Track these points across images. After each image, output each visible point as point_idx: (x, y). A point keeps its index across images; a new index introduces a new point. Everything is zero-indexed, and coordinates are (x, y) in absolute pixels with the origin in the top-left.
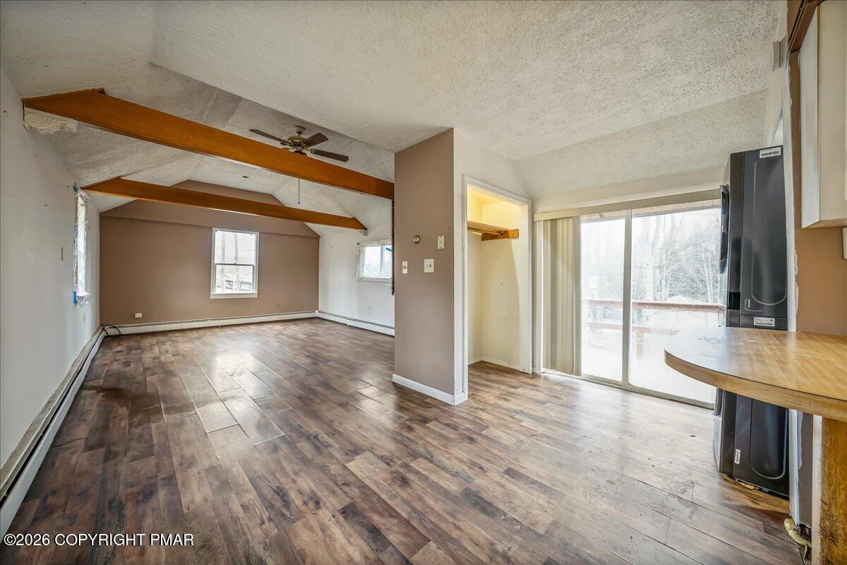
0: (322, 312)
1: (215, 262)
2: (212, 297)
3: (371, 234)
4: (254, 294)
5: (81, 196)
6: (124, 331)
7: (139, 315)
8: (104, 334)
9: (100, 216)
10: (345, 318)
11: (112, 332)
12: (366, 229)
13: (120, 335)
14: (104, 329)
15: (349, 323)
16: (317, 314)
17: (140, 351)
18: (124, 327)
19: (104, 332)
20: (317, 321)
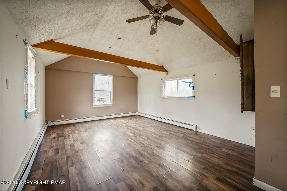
0: (140, 113)
1: (95, 90)
2: (93, 106)
3: (170, 74)
4: (111, 104)
5: (30, 48)
6: (57, 123)
7: (62, 116)
8: (47, 125)
9: (45, 68)
10: (154, 116)
11: (51, 124)
12: (167, 72)
13: (54, 126)
14: (47, 123)
15: (157, 119)
16: (137, 113)
17: (63, 138)
18: (56, 122)
19: (47, 124)
20: (137, 117)
